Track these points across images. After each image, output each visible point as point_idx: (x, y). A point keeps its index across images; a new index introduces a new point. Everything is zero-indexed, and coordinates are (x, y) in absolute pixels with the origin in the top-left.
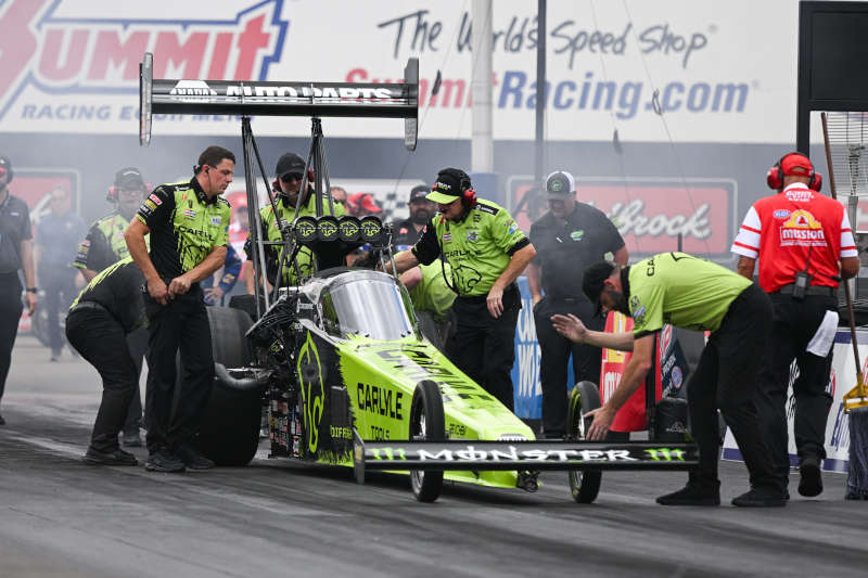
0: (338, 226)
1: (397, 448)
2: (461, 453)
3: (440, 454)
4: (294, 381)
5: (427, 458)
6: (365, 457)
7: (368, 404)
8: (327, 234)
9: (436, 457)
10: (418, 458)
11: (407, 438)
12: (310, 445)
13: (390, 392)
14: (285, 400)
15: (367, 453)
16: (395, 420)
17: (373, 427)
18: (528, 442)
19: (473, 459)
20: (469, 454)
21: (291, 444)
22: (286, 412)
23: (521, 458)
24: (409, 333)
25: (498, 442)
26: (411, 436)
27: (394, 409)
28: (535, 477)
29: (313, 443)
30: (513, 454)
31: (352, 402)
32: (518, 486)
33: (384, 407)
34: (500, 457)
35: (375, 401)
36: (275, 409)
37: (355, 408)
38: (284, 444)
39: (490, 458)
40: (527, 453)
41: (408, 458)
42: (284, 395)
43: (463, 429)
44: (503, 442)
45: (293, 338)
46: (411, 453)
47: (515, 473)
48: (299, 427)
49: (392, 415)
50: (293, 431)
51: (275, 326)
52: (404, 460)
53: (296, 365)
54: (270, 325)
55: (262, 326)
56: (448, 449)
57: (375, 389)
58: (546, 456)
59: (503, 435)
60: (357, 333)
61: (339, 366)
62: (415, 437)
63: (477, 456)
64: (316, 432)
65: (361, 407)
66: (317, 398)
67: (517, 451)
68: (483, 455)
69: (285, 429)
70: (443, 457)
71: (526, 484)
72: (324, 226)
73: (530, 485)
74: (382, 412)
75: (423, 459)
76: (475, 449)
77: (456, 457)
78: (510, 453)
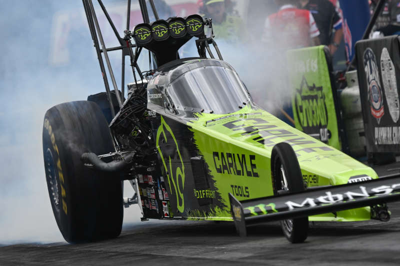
0: (168, 27)
1: (268, 203)
2: (321, 199)
3: (305, 202)
4: (155, 157)
5: (294, 207)
6: (244, 215)
7: (225, 167)
8: (161, 35)
9: (302, 205)
10: (287, 208)
11: (272, 194)
12: (178, 207)
13: (243, 156)
14: (150, 173)
15: (245, 212)
16: (253, 178)
17: (232, 186)
18: (373, 180)
19: (332, 202)
20: (328, 199)
21: (161, 208)
22: (151, 182)
23: (372, 194)
24: (245, 104)
25: (348, 185)
26: (275, 192)
27: (249, 169)
28: (386, 209)
29: (181, 205)
30: (364, 193)
31: (210, 168)
32: (372, 218)
33: (239, 168)
34: (354, 197)
35: (231, 165)
36: (141, 181)
37: (213, 172)
38: (154, 208)
39: (346, 198)
40: (376, 190)
41: (279, 210)
42: (149, 170)
43: (315, 178)
44: (353, 184)
45: (148, 123)
46: (281, 206)
47: (368, 208)
48: (165, 193)
49: (249, 174)
50: (161, 198)
51: (131, 116)
52: (277, 213)
53: (154, 145)
54: (127, 115)
55: (121, 117)
56: (310, 197)
57: (229, 155)
58: (391, 190)
59: (351, 178)
60: (202, 111)
61: (194, 140)
62: (279, 191)
63: (335, 199)
64: (182, 196)
65: (219, 171)
66: (178, 169)
67: (367, 190)
68: (340, 197)
69: (154, 196)
70: (307, 205)
71: (379, 215)
72: (157, 29)
73: (383, 216)
74: (239, 173)
75: (291, 208)
76: (332, 193)
77: (318, 203)
78: (361, 192)
